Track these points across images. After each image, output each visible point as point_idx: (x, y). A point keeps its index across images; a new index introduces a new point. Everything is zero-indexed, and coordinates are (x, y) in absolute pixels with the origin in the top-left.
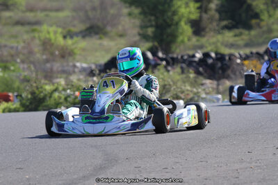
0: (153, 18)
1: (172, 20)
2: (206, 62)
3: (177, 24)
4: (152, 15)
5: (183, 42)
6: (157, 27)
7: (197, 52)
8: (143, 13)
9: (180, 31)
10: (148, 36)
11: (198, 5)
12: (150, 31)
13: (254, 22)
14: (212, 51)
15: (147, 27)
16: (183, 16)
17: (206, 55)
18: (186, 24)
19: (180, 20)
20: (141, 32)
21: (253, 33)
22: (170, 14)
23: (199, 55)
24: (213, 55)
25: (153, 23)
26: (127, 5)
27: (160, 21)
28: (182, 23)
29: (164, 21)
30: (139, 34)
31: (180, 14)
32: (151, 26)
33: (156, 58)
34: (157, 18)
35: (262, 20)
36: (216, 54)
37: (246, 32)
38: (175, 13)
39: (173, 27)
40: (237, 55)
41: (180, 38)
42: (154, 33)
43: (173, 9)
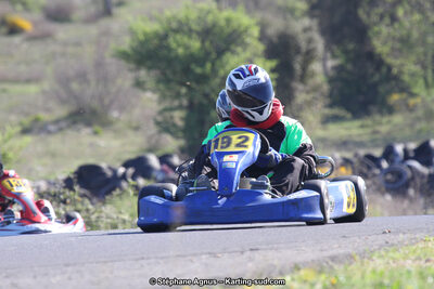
4: (183, 84)
8: (165, 80)
11: (273, 64)
20: (160, 119)
26: (132, 66)
29: (206, 96)
30: (158, 123)
43: (222, 72)
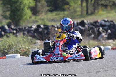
0: (9, 6)
1: (20, 7)
2: (39, 30)
3: (23, 9)
5: (26, 19)
6: (12, 11)
7: (33, 25)
9: (25, 13)
10: (7, 16)
12: (8, 13)
13: (66, 7)
14: (41, 24)
15: (6, 11)
16: (26, 5)
17: (39, 26)
18: (28, 9)
19: (24, 7)
21: (66, 13)
22: (18, 4)
23: (34, 27)
24: (42, 26)
25: (10, 9)
27: (13, 8)
28: (26, 9)
31: (24, 4)
32: (8, 10)
33: (10, 29)
34: (11, 6)
35: (71, 6)
36: (44, 26)
37: (62, 13)
38: (21, 3)
39: (21, 11)
40: (56, 26)
41: (25, 17)
42: (10, 15)
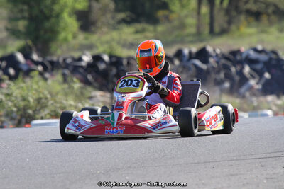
0: (25, 7)
1: (52, 10)
2: (97, 67)
3: (58, 16)
4: (24, 3)
5: (66, 40)
6: (32, 19)
7: (84, 54)
9: (62, 24)
10: (19, 31)
12: (22, 25)
13: (161, 13)
14: (104, 52)
15: (17, 19)
16: (65, 5)
17: (97, 58)
18: (70, 16)
19: (62, 11)
20: (9, 26)
22: (48, 2)
23: (87, 58)
24: (106, 58)
25: (26, 14)
27: (36, 12)
28: (65, 15)
29: (41, 11)
30: (7, 29)
31: (62, 2)
32: (23, 18)
33: (29, 62)
34: (31, 7)
35: (172, 12)
36: (111, 56)
37: (151, 27)
39: (53, 20)
41: (62, 35)
42: (27, 28)
